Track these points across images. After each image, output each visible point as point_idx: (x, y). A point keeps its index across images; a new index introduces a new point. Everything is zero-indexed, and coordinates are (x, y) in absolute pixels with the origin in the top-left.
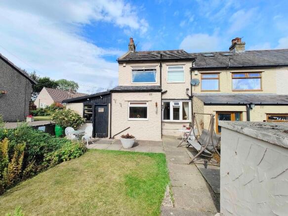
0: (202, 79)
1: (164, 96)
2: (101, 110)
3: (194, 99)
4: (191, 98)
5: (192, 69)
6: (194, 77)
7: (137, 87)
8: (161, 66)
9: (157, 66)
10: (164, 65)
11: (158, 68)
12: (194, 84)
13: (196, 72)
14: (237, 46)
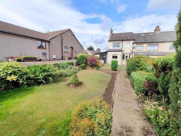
0: (137, 46)
1: (123, 52)
2: (104, 56)
3: (133, 53)
4: (132, 53)
5: (133, 43)
6: (134, 46)
7: (114, 49)
8: (122, 42)
9: (121, 42)
10: (124, 42)
11: (121, 43)
12: (134, 48)
13: (135, 44)
14: (157, 30)
